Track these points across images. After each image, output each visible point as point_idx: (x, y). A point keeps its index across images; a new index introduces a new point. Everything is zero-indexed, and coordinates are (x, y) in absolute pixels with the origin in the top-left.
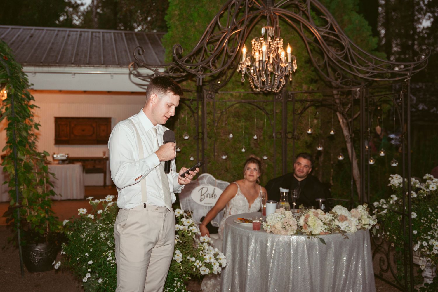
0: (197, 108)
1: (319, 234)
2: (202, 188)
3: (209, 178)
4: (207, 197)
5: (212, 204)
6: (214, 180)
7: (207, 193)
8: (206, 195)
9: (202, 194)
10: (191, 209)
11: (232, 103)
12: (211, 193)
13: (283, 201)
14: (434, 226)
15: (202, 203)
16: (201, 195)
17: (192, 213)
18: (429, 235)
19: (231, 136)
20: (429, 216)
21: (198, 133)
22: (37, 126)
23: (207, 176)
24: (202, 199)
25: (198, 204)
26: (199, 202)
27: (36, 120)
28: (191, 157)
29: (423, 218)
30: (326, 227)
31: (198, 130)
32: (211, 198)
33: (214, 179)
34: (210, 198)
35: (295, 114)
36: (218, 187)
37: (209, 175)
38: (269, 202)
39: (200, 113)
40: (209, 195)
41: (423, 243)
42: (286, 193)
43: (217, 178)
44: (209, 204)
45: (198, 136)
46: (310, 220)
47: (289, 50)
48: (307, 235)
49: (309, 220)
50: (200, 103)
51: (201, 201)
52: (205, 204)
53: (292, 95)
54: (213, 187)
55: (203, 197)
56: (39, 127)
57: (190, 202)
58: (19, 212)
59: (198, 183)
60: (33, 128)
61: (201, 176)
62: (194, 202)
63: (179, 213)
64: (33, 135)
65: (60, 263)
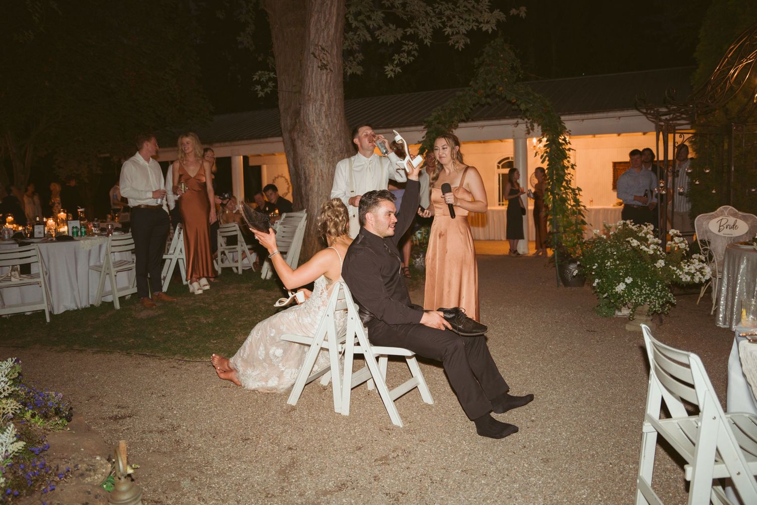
2: (722, 220)
3: (730, 210)
4: (727, 228)
5: (731, 235)
6: (736, 212)
7: (728, 224)
8: (725, 226)
9: (721, 225)
10: (708, 238)
12: (732, 225)
15: (721, 234)
17: (709, 243)
22: (573, 166)
24: (721, 230)
25: (717, 235)
26: (717, 232)
27: (572, 161)
28: (713, 190)
32: (732, 229)
33: (736, 210)
34: (730, 229)
36: (740, 219)
37: (731, 207)
40: (729, 226)
43: (739, 210)
44: (729, 234)
51: (719, 231)
52: (724, 234)
54: (736, 219)
55: (721, 228)
56: (574, 167)
57: (706, 232)
58: (556, 237)
59: (718, 214)
60: (570, 168)
61: (721, 208)
62: (712, 232)
63: (673, 232)
64: (569, 174)
65: (577, 271)
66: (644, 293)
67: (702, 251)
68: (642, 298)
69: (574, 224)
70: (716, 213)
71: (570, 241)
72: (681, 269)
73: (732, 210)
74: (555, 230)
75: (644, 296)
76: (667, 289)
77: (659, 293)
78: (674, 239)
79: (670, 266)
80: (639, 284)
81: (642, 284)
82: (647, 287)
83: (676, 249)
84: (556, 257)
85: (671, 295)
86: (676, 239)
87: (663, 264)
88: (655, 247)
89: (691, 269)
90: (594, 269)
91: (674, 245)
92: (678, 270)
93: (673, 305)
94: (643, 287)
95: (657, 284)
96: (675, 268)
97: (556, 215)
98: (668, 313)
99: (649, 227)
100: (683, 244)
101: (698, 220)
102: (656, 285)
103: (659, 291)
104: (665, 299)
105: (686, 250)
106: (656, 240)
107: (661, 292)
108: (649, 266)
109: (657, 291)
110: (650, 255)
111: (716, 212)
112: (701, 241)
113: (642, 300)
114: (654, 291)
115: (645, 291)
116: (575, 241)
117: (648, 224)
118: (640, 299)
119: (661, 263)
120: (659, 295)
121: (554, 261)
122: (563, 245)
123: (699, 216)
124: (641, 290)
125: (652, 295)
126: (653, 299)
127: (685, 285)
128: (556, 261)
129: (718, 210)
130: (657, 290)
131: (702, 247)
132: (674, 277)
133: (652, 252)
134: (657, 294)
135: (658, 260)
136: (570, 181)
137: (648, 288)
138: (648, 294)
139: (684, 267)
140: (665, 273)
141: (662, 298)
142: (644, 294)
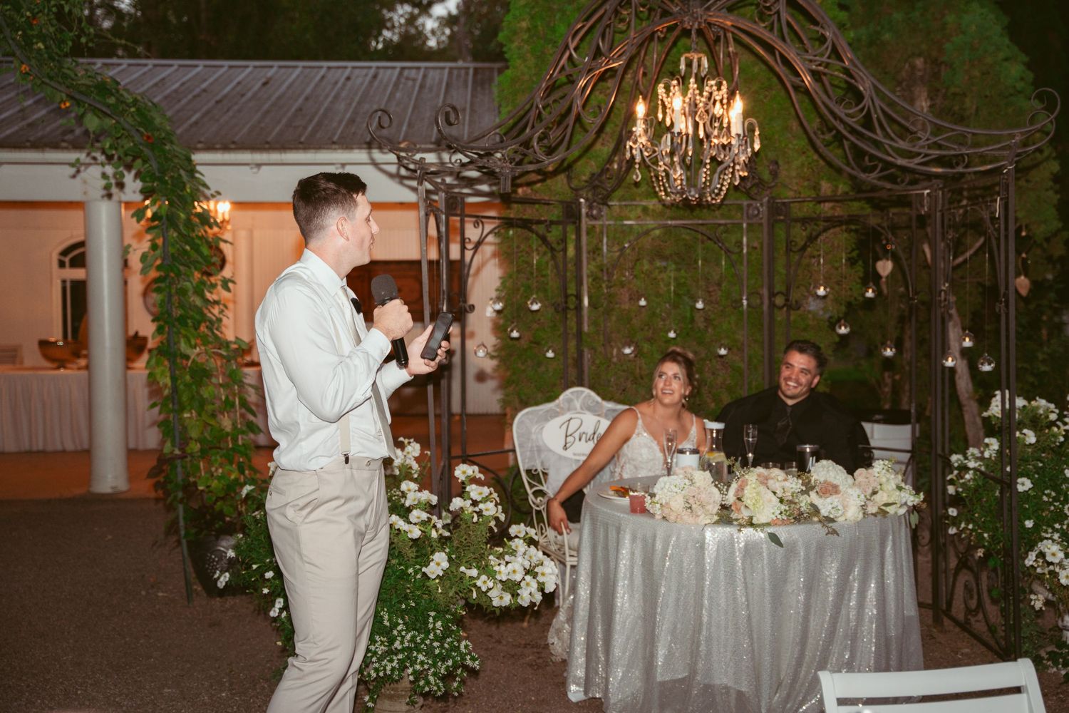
0: (564, 240)
2: (569, 421)
3: (585, 397)
4: (580, 440)
6: (597, 402)
7: (581, 430)
8: (576, 436)
9: (569, 433)
12: (591, 432)
13: (712, 449)
15: (568, 454)
16: (566, 436)
19: (643, 302)
21: (566, 296)
23: (582, 392)
24: (568, 445)
25: (560, 457)
26: (560, 451)
28: (548, 351)
31: (565, 288)
32: (590, 441)
33: (599, 399)
34: (586, 442)
35: (791, 250)
36: (607, 416)
37: (587, 391)
39: (571, 251)
40: (584, 436)
43: (604, 398)
45: (566, 302)
50: (570, 228)
51: (565, 448)
52: (575, 454)
53: (783, 208)
54: (598, 418)
55: (570, 439)
56: (231, 285)
57: (539, 450)
58: (179, 469)
59: (562, 408)
60: (219, 288)
61: (568, 393)
62: (550, 451)
63: (464, 472)
64: (216, 303)
65: (227, 574)
66: (400, 647)
67: (531, 497)
68: (395, 664)
69: (228, 434)
70: (558, 406)
71: (219, 478)
72: (492, 574)
73: (590, 396)
74: (177, 452)
75: (400, 656)
76: (454, 628)
77: (436, 644)
78: (468, 489)
79: (462, 569)
80: (387, 623)
81: (394, 625)
82: (408, 631)
83: (475, 519)
84: (182, 523)
85: (466, 647)
86: (474, 491)
87: (445, 565)
88: (424, 516)
89: (514, 571)
90: (268, 580)
91: (471, 509)
92: (484, 577)
93: (473, 672)
94: (395, 632)
95: (431, 620)
96: (474, 572)
97: (182, 409)
98: (461, 695)
99: (409, 448)
100: (491, 505)
101: (521, 422)
102: (426, 623)
103: (437, 638)
104: (450, 663)
105: (497, 519)
106: (426, 496)
107: (441, 640)
108: (411, 570)
109: (432, 641)
110: (412, 540)
111: (557, 401)
112: (528, 472)
113: (393, 669)
114: (423, 641)
115: (402, 643)
116: (233, 477)
117: (406, 441)
118: (389, 668)
119: (439, 563)
120: (437, 651)
121: (177, 532)
122: (201, 488)
123: (520, 415)
124: (392, 641)
125: (419, 651)
126: (422, 663)
127: (498, 612)
128: (183, 532)
129: (561, 397)
130: (431, 636)
131: (531, 486)
132: (475, 595)
133: (416, 533)
134: (431, 648)
135: (433, 553)
136: (220, 320)
137: (408, 637)
138: (409, 649)
139: (496, 568)
140: (451, 588)
141: (444, 660)
142: (397, 652)
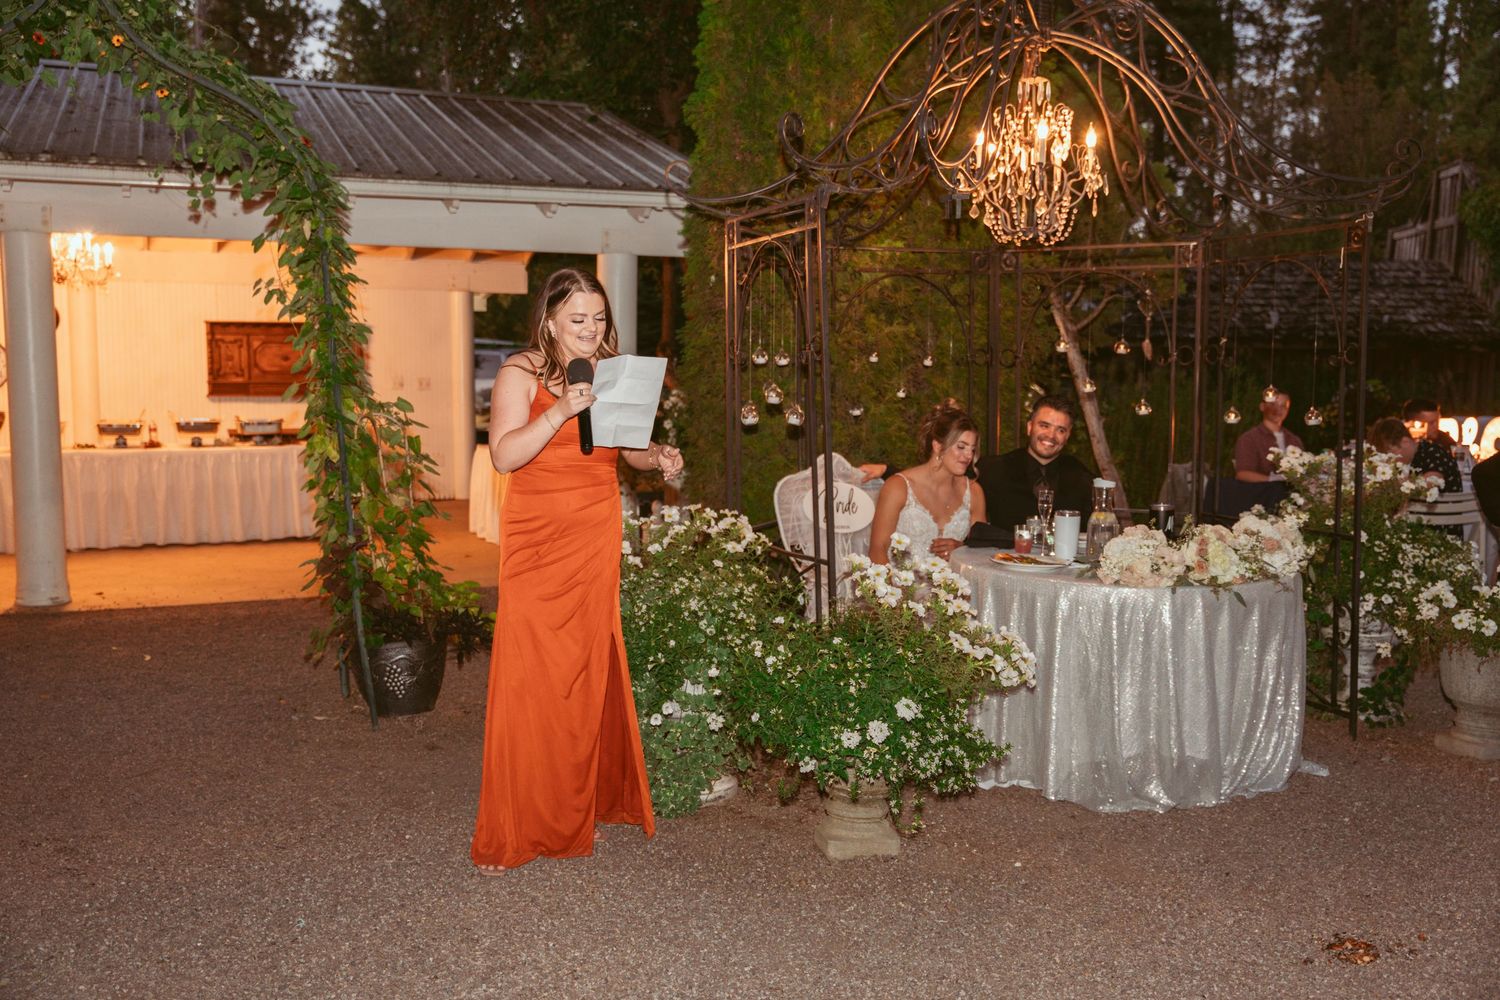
1: (1229, 584)
4: (838, 510)
5: (847, 527)
11: (874, 276)
12: (846, 502)
13: (1101, 510)
14: (1403, 558)
18: (1396, 579)
19: (874, 359)
20: (1388, 537)
29: (1377, 542)
30: (1247, 565)
32: (847, 513)
34: (843, 512)
37: (838, 457)
38: (1064, 515)
40: (841, 506)
41: (1383, 599)
42: (1108, 490)
44: (843, 527)
46: (1213, 548)
47: (1091, 138)
48: (1208, 585)
49: (1210, 550)
57: (797, 521)
123: (780, 484)
